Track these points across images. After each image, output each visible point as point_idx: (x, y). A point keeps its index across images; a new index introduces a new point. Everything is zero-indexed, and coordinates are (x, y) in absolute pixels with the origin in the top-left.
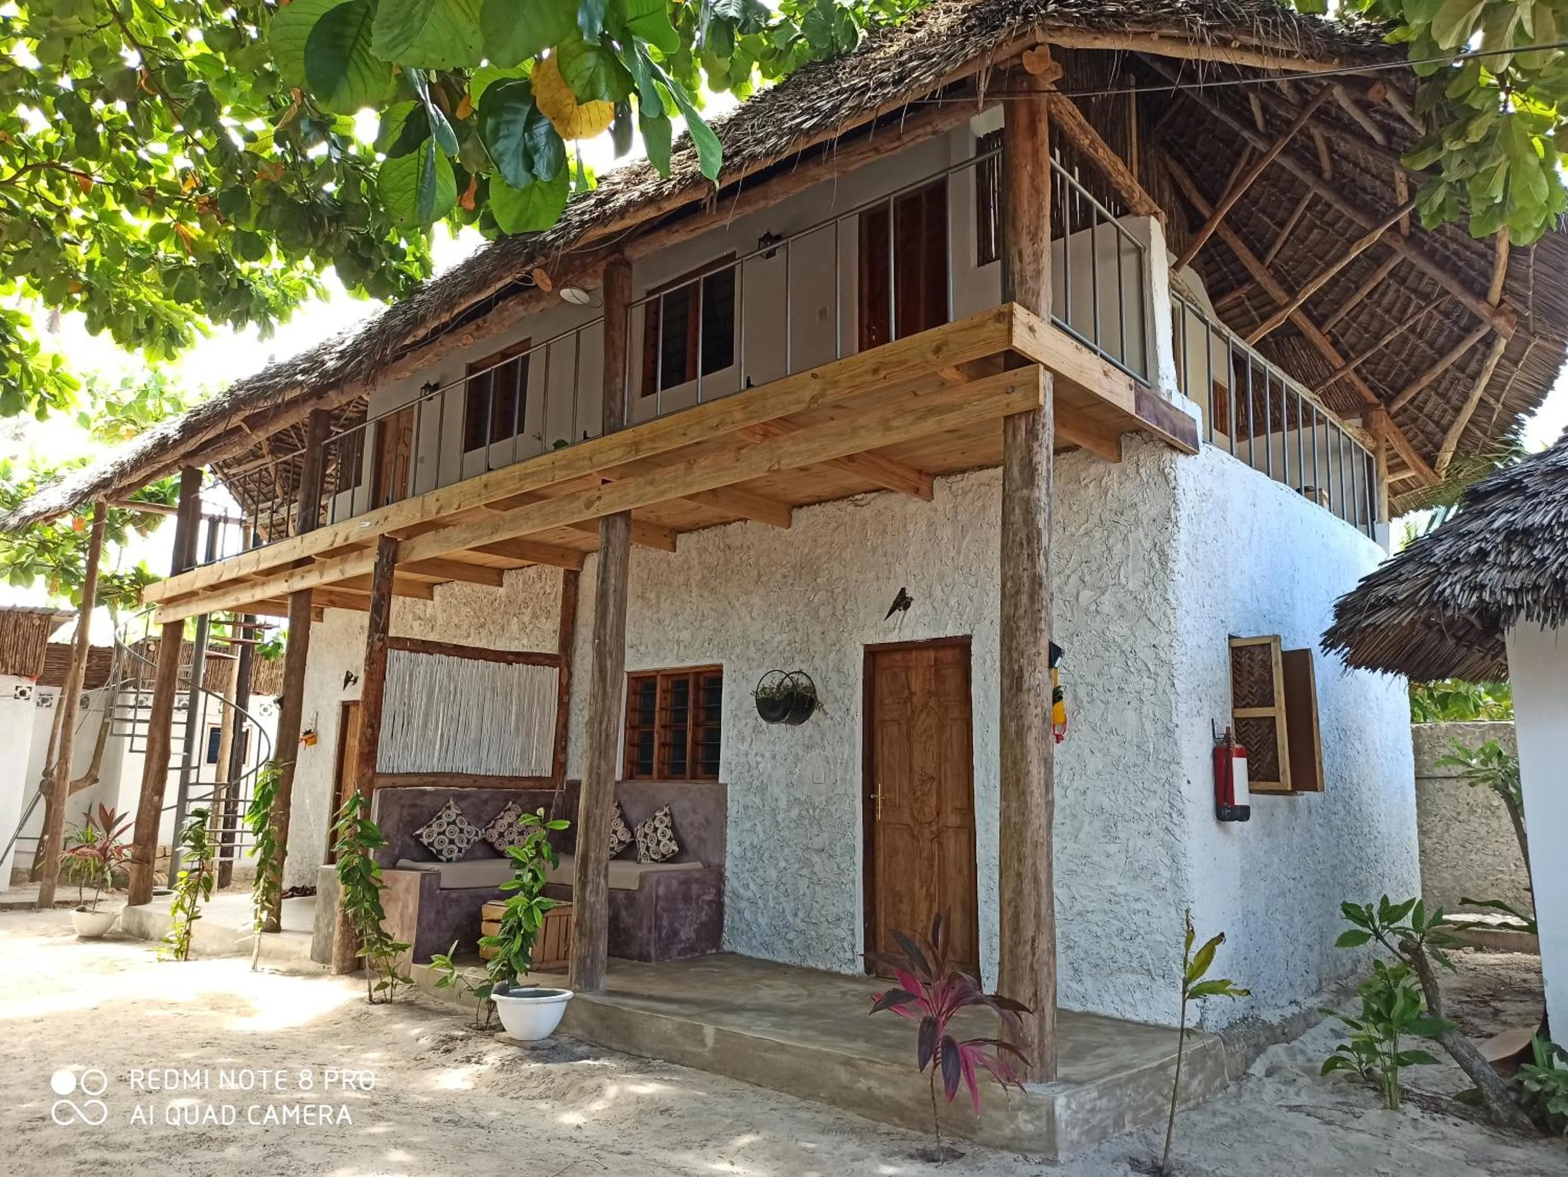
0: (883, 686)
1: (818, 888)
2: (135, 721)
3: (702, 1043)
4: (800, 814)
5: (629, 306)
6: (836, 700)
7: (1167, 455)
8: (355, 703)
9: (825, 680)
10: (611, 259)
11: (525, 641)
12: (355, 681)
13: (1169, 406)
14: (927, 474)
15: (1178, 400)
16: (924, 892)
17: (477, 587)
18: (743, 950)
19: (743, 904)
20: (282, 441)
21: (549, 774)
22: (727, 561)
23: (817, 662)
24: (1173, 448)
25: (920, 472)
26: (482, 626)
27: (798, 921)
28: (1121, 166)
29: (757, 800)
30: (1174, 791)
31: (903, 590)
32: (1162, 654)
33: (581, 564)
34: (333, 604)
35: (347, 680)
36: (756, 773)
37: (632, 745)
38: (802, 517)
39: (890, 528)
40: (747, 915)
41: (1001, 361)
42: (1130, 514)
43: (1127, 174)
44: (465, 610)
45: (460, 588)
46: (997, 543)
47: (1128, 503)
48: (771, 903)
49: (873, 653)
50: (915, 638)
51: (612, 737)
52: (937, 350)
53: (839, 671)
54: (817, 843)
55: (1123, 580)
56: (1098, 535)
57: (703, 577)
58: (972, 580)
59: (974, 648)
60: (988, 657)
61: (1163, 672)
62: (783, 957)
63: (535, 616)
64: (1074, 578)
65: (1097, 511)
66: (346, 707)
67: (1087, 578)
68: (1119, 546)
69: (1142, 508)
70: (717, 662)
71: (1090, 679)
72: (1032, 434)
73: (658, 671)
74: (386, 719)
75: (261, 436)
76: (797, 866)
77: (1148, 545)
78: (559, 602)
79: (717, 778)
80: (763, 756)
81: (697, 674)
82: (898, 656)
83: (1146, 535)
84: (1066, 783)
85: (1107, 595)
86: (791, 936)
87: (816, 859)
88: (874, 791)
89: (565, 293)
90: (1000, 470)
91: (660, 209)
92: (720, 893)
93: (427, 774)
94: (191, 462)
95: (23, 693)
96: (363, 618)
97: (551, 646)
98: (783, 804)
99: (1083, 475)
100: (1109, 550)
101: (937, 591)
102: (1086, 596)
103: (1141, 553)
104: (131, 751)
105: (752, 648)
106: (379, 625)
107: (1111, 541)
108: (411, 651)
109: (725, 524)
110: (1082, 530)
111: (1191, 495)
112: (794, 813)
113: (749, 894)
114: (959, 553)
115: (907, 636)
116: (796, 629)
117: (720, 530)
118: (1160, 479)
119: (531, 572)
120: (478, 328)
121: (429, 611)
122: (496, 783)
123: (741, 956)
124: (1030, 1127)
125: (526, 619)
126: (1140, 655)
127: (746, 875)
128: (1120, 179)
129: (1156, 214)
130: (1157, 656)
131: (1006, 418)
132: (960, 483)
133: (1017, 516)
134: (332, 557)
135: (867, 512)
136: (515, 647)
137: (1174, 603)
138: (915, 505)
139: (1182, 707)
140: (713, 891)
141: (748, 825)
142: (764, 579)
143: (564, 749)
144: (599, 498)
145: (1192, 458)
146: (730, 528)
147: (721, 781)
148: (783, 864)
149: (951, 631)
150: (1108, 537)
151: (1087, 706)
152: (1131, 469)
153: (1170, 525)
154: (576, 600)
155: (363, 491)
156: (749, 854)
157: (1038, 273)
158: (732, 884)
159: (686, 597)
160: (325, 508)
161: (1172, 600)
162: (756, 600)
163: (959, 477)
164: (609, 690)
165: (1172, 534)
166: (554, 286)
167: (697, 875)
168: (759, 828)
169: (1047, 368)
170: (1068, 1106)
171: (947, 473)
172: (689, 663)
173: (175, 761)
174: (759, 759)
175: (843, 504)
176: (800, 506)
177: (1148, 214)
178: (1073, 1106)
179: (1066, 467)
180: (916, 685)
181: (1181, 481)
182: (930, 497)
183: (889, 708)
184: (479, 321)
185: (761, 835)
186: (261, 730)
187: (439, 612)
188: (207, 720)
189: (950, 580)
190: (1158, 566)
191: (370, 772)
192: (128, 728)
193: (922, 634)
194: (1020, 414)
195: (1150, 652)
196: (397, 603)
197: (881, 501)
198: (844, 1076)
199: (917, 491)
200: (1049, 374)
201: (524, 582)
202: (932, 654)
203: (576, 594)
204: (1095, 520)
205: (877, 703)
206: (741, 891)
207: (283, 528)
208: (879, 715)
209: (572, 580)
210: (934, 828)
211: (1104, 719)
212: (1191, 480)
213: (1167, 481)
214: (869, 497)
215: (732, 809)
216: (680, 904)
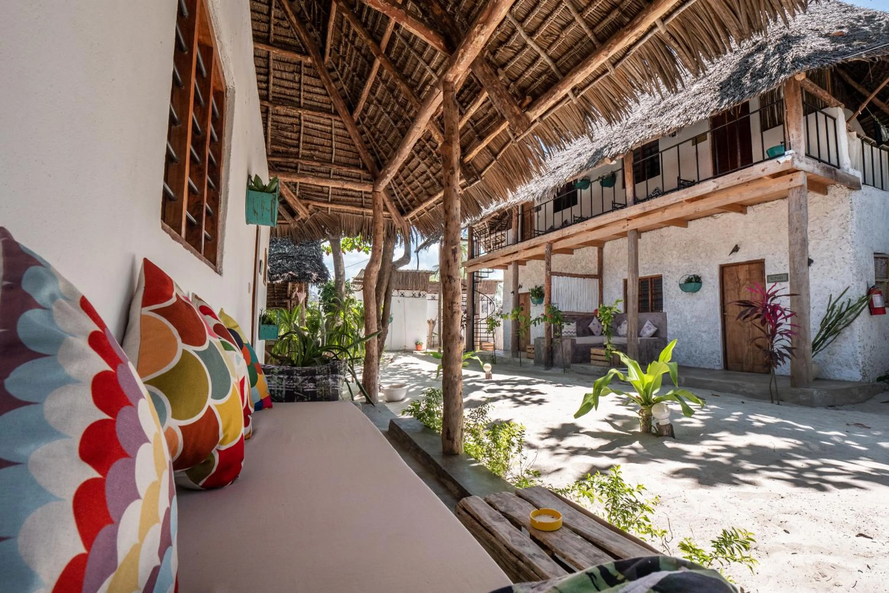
0: (727, 278)
4: (696, 321)
6: (709, 283)
7: (847, 191)
9: (704, 277)
13: (848, 173)
14: (744, 206)
15: (852, 172)
17: (566, 255)
22: (662, 240)
23: (700, 272)
24: (850, 188)
25: (742, 206)
27: (697, 354)
29: (679, 317)
31: (736, 245)
33: (604, 245)
36: (677, 308)
38: (691, 224)
39: (729, 225)
42: (832, 213)
49: (723, 268)
50: (741, 261)
52: (763, 170)
53: (709, 274)
59: (766, 263)
62: (692, 365)
63: (588, 263)
66: (519, 295)
68: (827, 224)
69: (837, 211)
70: (660, 273)
74: (552, 296)
76: (696, 337)
77: (839, 223)
78: (596, 258)
79: (662, 311)
80: (680, 303)
81: (651, 278)
82: (734, 268)
83: (839, 220)
85: (822, 241)
86: (694, 358)
87: (704, 334)
88: (725, 311)
97: (595, 272)
98: (689, 318)
99: (811, 201)
101: (750, 245)
102: (813, 242)
103: (837, 226)
105: (673, 269)
106: (549, 268)
107: (824, 223)
108: (558, 276)
109: (660, 228)
111: (858, 204)
112: (694, 320)
115: (737, 261)
116: (691, 261)
117: (658, 231)
118: (845, 201)
119: (586, 249)
125: (585, 264)
126: (837, 261)
128: (825, 97)
129: (840, 106)
130: (844, 261)
132: (758, 208)
134: (527, 250)
135: (718, 221)
137: (851, 243)
138: (739, 216)
140: (663, 345)
141: (675, 325)
144: (628, 225)
145: (858, 191)
146: (662, 230)
147: (664, 312)
149: (756, 258)
152: (832, 197)
153: (849, 216)
154: (602, 257)
156: (677, 334)
159: (646, 253)
165: (850, 219)
168: (680, 326)
169: (805, 172)
171: (753, 205)
172: (650, 275)
174: (678, 304)
175: (710, 218)
176: (691, 220)
177: (837, 107)
180: (742, 277)
181: (854, 200)
182: (746, 213)
183: (729, 285)
193: (744, 260)
195: (841, 260)
197: (725, 216)
199: (741, 212)
201: (582, 252)
202: (747, 266)
203: (602, 255)
205: (725, 283)
208: (726, 288)
209: (601, 251)
212: (858, 199)
213: (848, 201)
214: (720, 215)
215: (669, 320)
216: (654, 349)
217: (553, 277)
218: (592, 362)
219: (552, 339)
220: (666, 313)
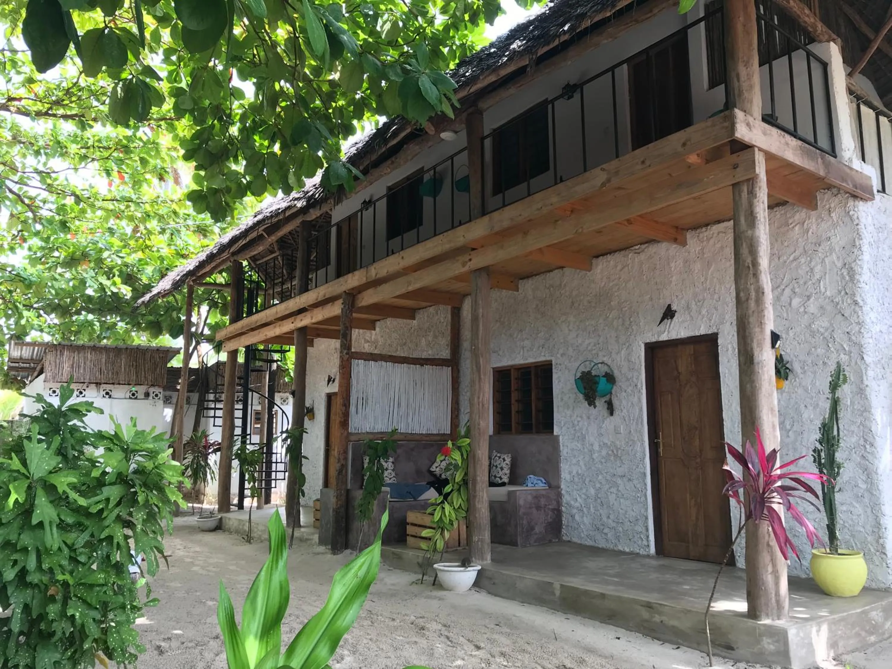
0: (660, 370)
1: (622, 500)
2: (215, 409)
3: (553, 594)
4: (607, 453)
5: (483, 138)
6: (628, 380)
7: (851, 203)
8: (335, 394)
9: (619, 368)
10: (470, 110)
11: (430, 352)
12: (334, 381)
13: (851, 169)
14: (683, 229)
15: (857, 164)
16: (693, 502)
17: (400, 321)
18: (575, 540)
19: (575, 511)
20: (285, 242)
21: (449, 432)
22: (551, 295)
23: (614, 356)
24: (855, 197)
25: (677, 228)
26: (405, 344)
27: (610, 521)
28: (807, 11)
29: (579, 445)
30: (866, 430)
31: (669, 306)
32: (853, 338)
33: (462, 302)
34: (318, 336)
35: (329, 381)
36: (577, 428)
37: (498, 413)
38: (600, 262)
39: (658, 267)
40: (577, 517)
41: (728, 148)
42: (825, 246)
43: (812, 15)
44: (395, 335)
45: (390, 322)
46: (731, 271)
47: (824, 237)
48: (592, 510)
49: (651, 348)
50: (679, 337)
51: (486, 406)
52: (684, 145)
53: (629, 361)
54: (620, 471)
55: (823, 290)
56: (803, 260)
57: (537, 305)
58: (716, 296)
59: (720, 341)
60: (730, 346)
61: (855, 350)
62: (602, 544)
63: (435, 337)
64: (788, 291)
65: (801, 243)
66: (330, 397)
67: (797, 290)
68: (819, 267)
69: (833, 239)
70: (548, 358)
71: (802, 358)
72: (752, 193)
73: (512, 366)
74: (353, 401)
75: (273, 238)
76: (607, 486)
77: (839, 264)
78: (449, 328)
79: (553, 432)
80: (581, 417)
81: (536, 367)
82: (669, 349)
83: (838, 258)
84: (788, 427)
85: (812, 300)
86: (606, 531)
87: (619, 481)
88: (657, 437)
89: (443, 135)
90: (732, 222)
91: (499, 75)
92: (559, 504)
93: (378, 433)
94: (235, 258)
95: (156, 395)
96: (335, 344)
97: (445, 354)
98: (596, 447)
99: (790, 221)
100: (812, 270)
101: (693, 306)
102: (796, 302)
103: (835, 270)
104: (214, 426)
105: (571, 349)
106: (346, 346)
107: (813, 264)
108: (365, 360)
109: (550, 271)
110: (791, 258)
111: (871, 228)
112: (604, 453)
113: (577, 504)
114: (706, 279)
115: (674, 335)
116: (599, 336)
118: (847, 219)
119: (431, 310)
120: (393, 162)
121: (373, 337)
122: (418, 438)
123: (575, 543)
124: (772, 647)
125: (430, 339)
126: (837, 339)
127: (575, 492)
128: (807, 19)
129: (834, 40)
130: (850, 340)
131: (734, 185)
132: (705, 233)
133: (745, 251)
134: (317, 307)
135: (642, 256)
136: (424, 355)
137: (861, 303)
138: (673, 249)
139: (870, 373)
140: (555, 503)
141: (574, 461)
142: (576, 305)
143: (457, 416)
144: (470, 260)
145: (870, 203)
146: (553, 274)
147: (555, 433)
148: (598, 485)
149: (703, 331)
150: (811, 261)
151: (801, 376)
152: (824, 214)
153: (855, 251)
154: (459, 326)
155: (332, 268)
156: (576, 479)
157: (751, 87)
158: (566, 498)
159: (527, 319)
160: (311, 280)
161: (860, 301)
162: (571, 318)
163: (704, 229)
164: (482, 377)
165: (857, 257)
166: (436, 131)
167: (544, 493)
168: (581, 463)
169: (760, 150)
170: (797, 634)
171: (696, 227)
172: (531, 360)
173: (238, 431)
174: (579, 419)
175: (627, 252)
176: (598, 256)
177: (828, 41)
178: (802, 635)
179: (778, 216)
180: (682, 368)
181: (863, 220)
182: (684, 244)
183: (665, 383)
184: (393, 159)
185: (583, 467)
186: (283, 412)
187: (379, 337)
188: (254, 408)
189: (701, 297)
190: (847, 278)
191: (346, 432)
192: (212, 413)
193: (683, 334)
194: (743, 182)
195: (846, 338)
196: (356, 333)
197: (652, 249)
198: (645, 614)
199: (675, 240)
200: (762, 154)
201: (428, 316)
202: (691, 347)
203: (459, 322)
204: (801, 250)
205: (656, 381)
206: (572, 503)
207: (288, 294)
208: (657, 388)
209: (456, 313)
210: (698, 460)
211: (813, 384)
212: (870, 218)
213: (852, 220)
214: (643, 246)
215: (564, 451)
216: (534, 511)
217: (354, 362)
218: (410, 539)
219: (348, 491)
220: (558, 436)
